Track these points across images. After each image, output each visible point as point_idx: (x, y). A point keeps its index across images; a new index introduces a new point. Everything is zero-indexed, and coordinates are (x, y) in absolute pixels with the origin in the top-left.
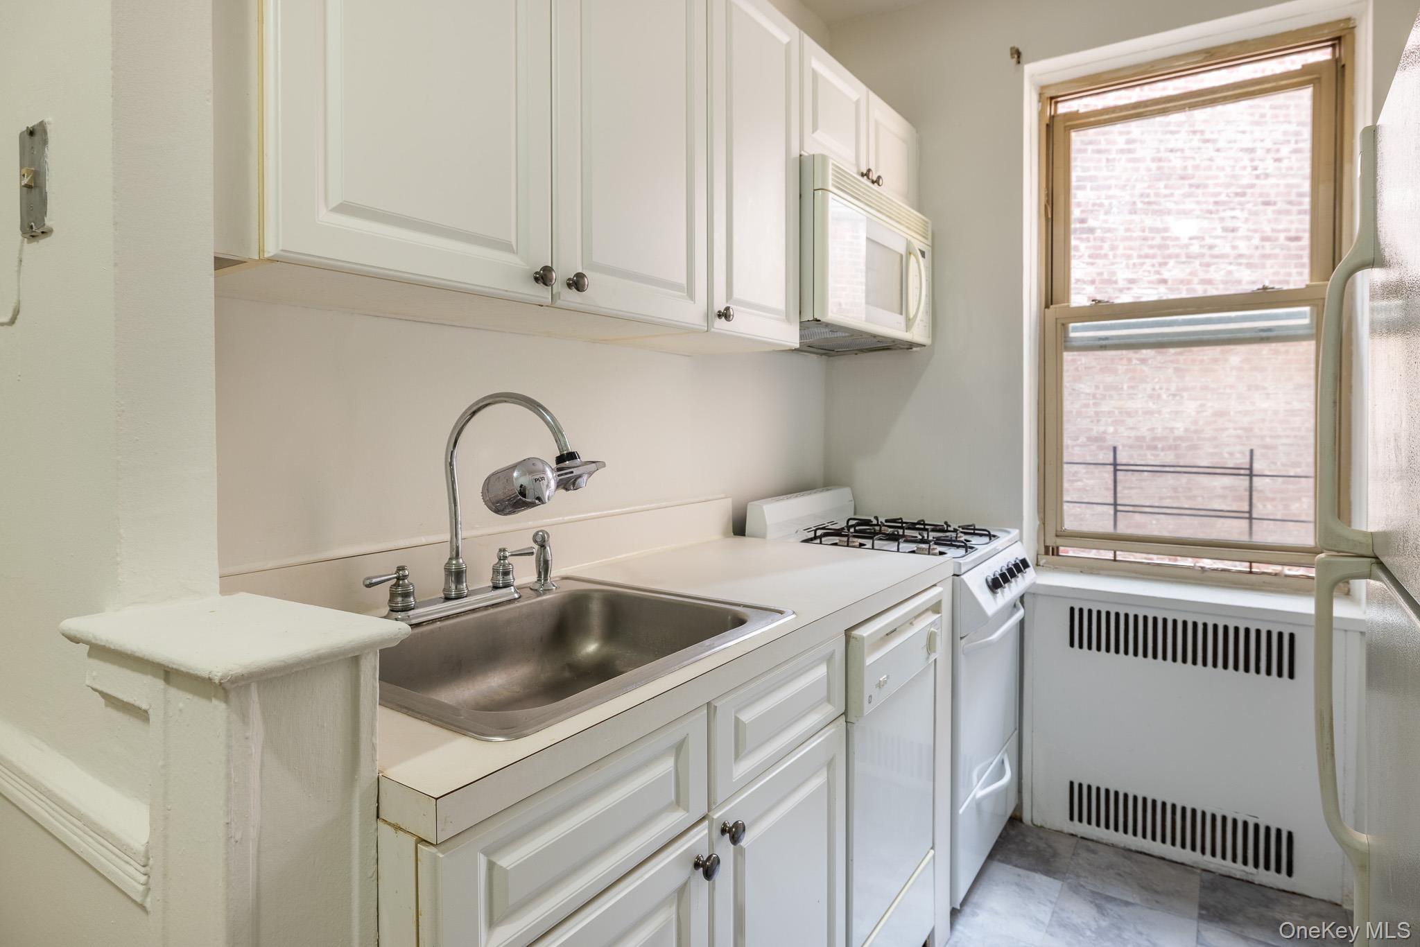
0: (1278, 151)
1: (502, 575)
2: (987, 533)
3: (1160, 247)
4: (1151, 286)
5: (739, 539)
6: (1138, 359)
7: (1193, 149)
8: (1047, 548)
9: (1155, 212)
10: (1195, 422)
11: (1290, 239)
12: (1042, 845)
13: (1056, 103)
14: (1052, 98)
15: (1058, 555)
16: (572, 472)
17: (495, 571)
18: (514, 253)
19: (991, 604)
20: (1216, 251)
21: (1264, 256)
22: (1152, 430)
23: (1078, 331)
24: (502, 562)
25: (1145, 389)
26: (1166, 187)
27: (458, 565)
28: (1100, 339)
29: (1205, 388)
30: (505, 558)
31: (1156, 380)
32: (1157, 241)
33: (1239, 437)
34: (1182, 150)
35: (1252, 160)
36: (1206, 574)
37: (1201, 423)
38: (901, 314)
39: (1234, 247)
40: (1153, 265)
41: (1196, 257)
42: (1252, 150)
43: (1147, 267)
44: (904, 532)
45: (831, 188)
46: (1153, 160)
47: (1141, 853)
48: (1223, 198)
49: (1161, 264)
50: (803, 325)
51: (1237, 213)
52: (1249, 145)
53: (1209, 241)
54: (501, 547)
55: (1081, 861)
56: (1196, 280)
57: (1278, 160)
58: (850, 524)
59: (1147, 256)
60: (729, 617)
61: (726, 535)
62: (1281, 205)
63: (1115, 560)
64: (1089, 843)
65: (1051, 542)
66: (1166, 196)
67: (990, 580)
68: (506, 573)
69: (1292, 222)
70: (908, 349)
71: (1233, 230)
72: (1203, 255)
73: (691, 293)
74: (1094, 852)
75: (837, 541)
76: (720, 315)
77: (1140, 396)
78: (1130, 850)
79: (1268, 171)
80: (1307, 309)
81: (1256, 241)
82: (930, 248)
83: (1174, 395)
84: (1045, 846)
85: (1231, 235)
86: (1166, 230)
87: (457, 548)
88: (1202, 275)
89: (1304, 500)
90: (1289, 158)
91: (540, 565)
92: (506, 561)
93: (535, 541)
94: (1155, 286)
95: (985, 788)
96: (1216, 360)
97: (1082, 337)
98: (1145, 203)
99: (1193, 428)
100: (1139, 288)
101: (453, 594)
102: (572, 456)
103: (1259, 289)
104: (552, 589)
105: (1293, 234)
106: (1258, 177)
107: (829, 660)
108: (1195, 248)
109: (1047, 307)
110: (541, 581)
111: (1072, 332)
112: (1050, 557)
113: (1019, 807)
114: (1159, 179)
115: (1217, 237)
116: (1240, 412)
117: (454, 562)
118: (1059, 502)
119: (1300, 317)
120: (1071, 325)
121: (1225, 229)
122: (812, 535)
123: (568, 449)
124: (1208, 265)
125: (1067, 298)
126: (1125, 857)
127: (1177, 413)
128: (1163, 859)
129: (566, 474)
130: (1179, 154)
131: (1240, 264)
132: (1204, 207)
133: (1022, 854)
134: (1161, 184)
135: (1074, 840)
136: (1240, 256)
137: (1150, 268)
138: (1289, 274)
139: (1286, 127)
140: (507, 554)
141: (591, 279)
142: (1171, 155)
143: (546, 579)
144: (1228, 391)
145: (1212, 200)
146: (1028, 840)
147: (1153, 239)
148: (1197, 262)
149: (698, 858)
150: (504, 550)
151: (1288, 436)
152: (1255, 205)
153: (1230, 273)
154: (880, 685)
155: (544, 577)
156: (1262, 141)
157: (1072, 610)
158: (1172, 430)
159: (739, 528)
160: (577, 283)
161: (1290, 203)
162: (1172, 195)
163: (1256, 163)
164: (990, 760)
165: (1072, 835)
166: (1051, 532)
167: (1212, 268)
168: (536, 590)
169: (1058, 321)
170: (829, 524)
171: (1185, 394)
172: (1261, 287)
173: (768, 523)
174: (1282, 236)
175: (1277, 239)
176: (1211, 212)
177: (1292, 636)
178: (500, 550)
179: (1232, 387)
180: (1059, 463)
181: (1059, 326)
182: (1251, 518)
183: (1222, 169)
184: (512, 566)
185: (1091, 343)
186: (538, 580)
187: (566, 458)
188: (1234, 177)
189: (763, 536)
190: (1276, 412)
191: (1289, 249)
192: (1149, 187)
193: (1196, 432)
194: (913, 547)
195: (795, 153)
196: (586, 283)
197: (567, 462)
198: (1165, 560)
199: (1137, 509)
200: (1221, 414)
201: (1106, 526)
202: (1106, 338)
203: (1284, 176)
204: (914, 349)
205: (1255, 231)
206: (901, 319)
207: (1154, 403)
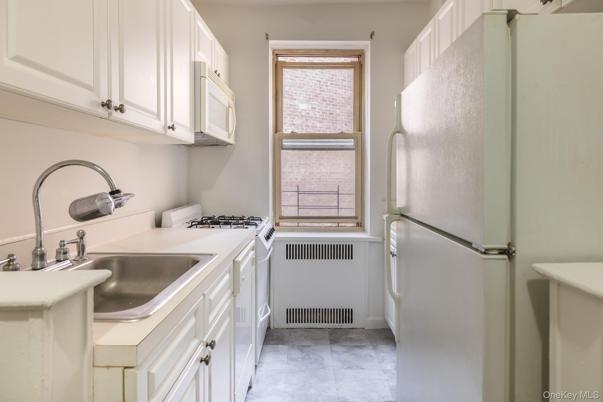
0: (327, 83)
1: (63, 254)
2: (260, 219)
3: (293, 112)
4: (290, 126)
5: (159, 229)
6: (286, 153)
7: (303, 77)
8: (276, 223)
9: (292, 99)
10: (304, 176)
11: (330, 114)
12: (279, 335)
13: (278, 56)
14: (277, 54)
15: (279, 226)
16: (121, 199)
17: (58, 253)
18: (92, 91)
19: (268, 245)
20: (310, 115)
21: (323, 119)
22: (290, 179)
23: (287, 143)
24: (62, 247)
25: (288, 164)
26: (294, 90)
27: (41, 250)
28: (293, 146)
29: (307, 164)
30: (64, 245)
31: (292, 161)
32: (292, 110)
33: (317, 182)
34: (299, 78)
35: (320, 85)
36: (327, 228)
37: (305, 177)
38: (227, 132)
39: (315, 115)
40: (291, 118)
41: (304, 117)
42: (320, 81)
43: (289, 118)
44: (228, 221)
45: (207, 77)
46: (290, 79)
47: (310, 328)
48: (311, 97)
49: (293, 118)
50: (196, 134)
51: (316, 103)
52: (319, 79)
53: (308, 111)
54: (62, 239)
55: (292, 337)
56: (304, 125)
57: (327, 86)
58: (203, 219)
59: (289, 115)
60: (190, 260)
61: (152, 227)
62: (328, 102)
63: (298, 226)
64: (293, 330)
65: (278, 221)
66: (294, 93)
67: (266, 236)
68: (65, 253)
69: (330, 108)
70: (225, 146)
71: (315, 109)
72: (306, 116)
73: (159, 118)
74: (296, 332)
75: (202, 227)
76: (169, 128)
77: (287, 166)
78: (306, 328)
79: (324, 89)
80: (353, 140)
81: (321, 113)
82: (234, 105)
83: (298, 167)
84: (280, 335)
85: (314, 110)
86: (295, 106)
87: (41, 242)
88: (306, 123)
89: (335, 203)
90: (330, 86)
91: (79, 247)
92: (65, 247)
93: (78, 236)
94: (292, 126)
95: (263, 317)
96: (310, 154)
97: (288, 145)
98: (288, 95)
99: (303, 178)
100: (286, 126)
101: (39, 267)
102: (118, 192)
103: (340, 132)
104: (87, 259)
105: (331, 112)
106: (321, 91)
107: (229, 272)
108: (303, 114)
109: (276, 133)
110: (80, 255)
111: (284, 143)
112: (277, 227)
113: (269, 323)
114: (292, 87)
115: (310, 110)
116: (317, 173)
117: (39, 250)
118: (280, 206)
119: (350, 143)
120: (283, 140)
121: (312, 108)
122: (190, 225)
123: (116, 188)
124: (307, 120)
125: (282, 130)
126: (305, 331)
127: (298, 173)
128: (317, 328)
129: (118, 200)
130: (298, 79)
131: (317, 121)
132: (306, 99)
133: (273, 340)
134: (293, 89)
135: (288, 330)
136: (317, 118)
137: (290, 119)
138: (330, 126)
139: (329, 75)
140: (66, 243)
141: (126, 107)
142: (296, 79)
143: (83, 255)
144: (313, 165)
145: (308, 97)
146: (274, 334)
147: (291, 108)
148: (304, 119)
149: (202, 358)
150: (64, 241)
151: (330, 181)
152: (321, 101)
153: (314, 123)
154: (243, 279)
155: (82, 253)
156: (323, 79)
157: (287, 245)
158: (297, 179)
159: (158, 224)
160: (121, 109)
161: (330, 101)
162: (296, 93)
163: (321, 86)
164: (263, 306)
165: (288, 328)
166: (277, 217)
167: (309, 121)
168: (78, 260)
169: (280, 138)
170: (195, 220)
171: (301, 166)
172: (341, 132)
173: (173, 221)
174: (328, 112)
175: (327, 114)
176: (308, 101)
177: (352, 245)
178: (61, 242)
179: (314, 164)
180: (280, 191)
181: (280, 140)
182: (338, 208)
183: (311, 86)
184: (68, 249)
185: (290, 147)
186: (78, 255)
187: (115, 192)
188: (315, 90)
189: (171, 227)
190: (327, 173)
191: (330, 117)
192: (289, 89)
193: (304, 180)
194: (235, 226)
195: (193, 60)
196: (125, 109)
197: (116, 195)
198: (310, 225)
199: (305, 207)
200: (311, 173)
201: (296, 214)
202: (295, 146)
203: (329, 92)
204: (228, 146)
205: (321, 110)
206: (227, 133)
207: (291, 169)
